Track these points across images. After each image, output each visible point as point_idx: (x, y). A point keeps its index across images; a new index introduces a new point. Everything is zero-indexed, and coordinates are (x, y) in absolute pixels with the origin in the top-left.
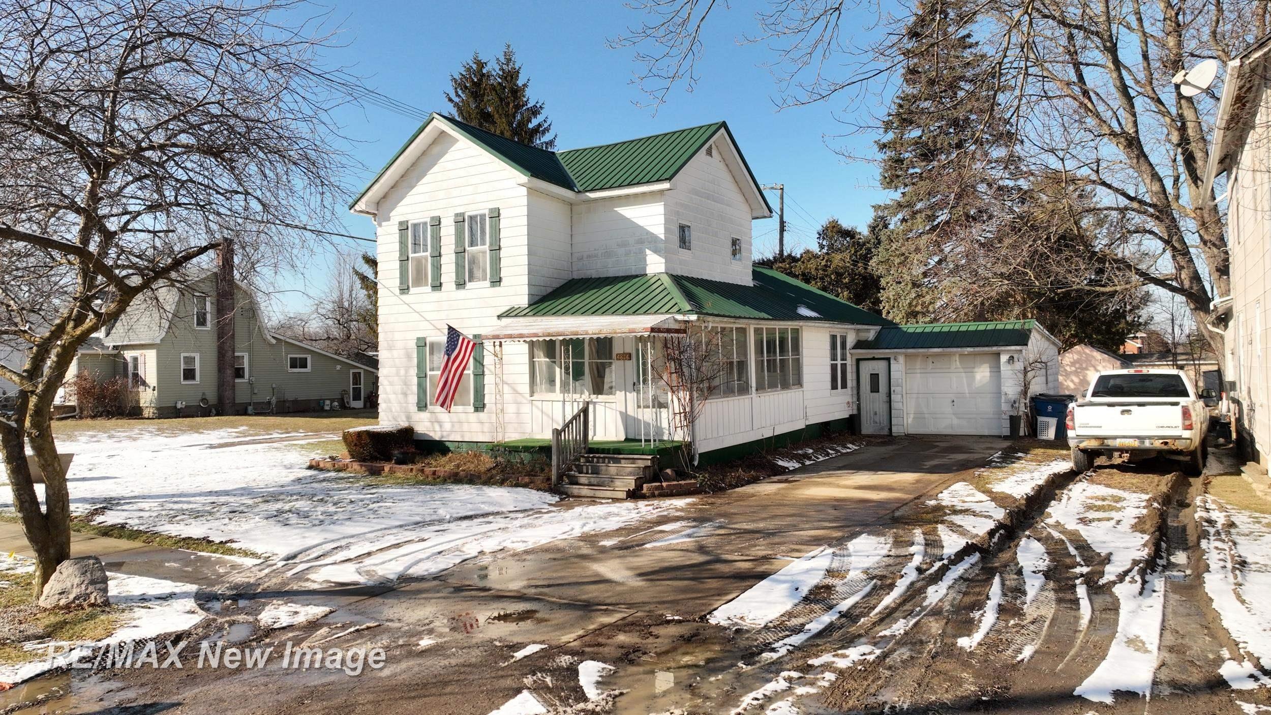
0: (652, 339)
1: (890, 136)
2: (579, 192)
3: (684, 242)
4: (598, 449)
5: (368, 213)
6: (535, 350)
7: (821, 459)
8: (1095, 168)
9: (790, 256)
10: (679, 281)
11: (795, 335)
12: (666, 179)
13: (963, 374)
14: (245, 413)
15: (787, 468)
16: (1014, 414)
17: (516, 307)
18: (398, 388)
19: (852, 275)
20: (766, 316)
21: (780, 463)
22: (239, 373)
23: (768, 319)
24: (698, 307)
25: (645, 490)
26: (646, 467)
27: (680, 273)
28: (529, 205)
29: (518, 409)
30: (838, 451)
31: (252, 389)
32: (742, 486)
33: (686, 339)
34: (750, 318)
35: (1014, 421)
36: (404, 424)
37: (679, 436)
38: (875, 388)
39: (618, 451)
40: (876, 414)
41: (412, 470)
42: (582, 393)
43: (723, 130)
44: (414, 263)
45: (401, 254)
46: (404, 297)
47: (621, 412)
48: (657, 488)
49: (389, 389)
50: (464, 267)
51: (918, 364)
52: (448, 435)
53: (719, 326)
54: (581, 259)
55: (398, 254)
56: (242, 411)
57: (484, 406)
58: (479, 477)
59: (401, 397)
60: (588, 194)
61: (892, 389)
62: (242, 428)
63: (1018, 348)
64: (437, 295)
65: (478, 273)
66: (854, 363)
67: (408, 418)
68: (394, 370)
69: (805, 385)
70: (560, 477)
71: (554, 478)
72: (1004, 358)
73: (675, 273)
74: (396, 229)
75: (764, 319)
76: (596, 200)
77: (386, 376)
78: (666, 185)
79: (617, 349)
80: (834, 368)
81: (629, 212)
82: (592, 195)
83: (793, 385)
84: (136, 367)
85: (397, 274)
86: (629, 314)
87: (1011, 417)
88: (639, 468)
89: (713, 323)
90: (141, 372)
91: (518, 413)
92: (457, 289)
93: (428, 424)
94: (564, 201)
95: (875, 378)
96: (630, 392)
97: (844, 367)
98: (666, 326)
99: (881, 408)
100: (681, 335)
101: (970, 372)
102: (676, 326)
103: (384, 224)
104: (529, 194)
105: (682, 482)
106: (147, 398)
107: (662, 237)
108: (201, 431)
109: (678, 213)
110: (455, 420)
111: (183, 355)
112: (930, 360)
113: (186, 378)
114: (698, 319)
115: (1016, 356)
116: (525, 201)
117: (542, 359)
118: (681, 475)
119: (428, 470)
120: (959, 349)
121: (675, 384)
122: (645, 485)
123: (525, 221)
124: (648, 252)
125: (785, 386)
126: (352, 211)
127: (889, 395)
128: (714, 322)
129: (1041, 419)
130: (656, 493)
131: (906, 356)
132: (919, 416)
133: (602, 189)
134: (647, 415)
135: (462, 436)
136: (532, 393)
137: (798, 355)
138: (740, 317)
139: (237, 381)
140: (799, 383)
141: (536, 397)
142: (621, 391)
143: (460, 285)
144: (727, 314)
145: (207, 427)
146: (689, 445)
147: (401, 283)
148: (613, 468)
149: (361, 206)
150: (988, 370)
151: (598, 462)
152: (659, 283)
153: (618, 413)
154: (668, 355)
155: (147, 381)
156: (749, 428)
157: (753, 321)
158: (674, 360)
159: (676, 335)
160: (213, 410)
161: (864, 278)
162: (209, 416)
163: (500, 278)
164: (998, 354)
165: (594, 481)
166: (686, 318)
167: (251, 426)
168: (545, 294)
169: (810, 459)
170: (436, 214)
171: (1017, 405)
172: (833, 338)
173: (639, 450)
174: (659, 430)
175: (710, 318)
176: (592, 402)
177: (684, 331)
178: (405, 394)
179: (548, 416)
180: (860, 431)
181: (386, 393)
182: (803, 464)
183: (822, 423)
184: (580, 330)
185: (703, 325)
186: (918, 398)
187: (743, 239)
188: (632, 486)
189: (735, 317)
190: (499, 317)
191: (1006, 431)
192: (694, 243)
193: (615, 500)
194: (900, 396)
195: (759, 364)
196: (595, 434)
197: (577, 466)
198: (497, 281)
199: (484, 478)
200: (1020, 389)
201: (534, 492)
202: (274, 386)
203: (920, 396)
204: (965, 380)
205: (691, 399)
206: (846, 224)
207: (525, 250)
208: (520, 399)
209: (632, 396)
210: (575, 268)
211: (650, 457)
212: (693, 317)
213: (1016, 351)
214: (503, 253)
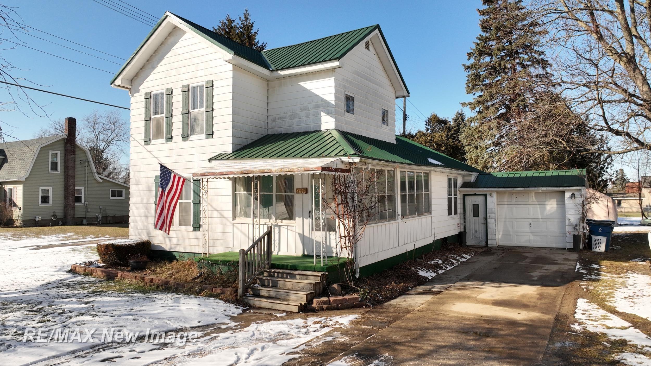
0: (323, 177)
1: (472, 61)
2: (273, 71)
3: (349, 109)
4: (278, 265)
5: (124, 87)
6: (237, 185)
7: (449, 268)
8: (611, 75)
9: (409, 134)
10: (344, 134)
11: (426, 178)
12: (336, 59)
13: (538, 206)
14: (81, 224)
15: (427, 278)
16: (577, 233)
17: (224, 153)
18: (142, 212)
19: (446, 145)
20: (410, 162)
21: (422, 273)
22: (78, 199)
23: (411, 164)
24: (360, 152)
25: (314, 305)
26: (316, 283)
27: (346, 130)
28: (234, 78)
29: (224, 229)
30: (458, 261)
31: (86, 209)
32: (396, 297)
33: (351, 177)
34: (398, 163)
35: (576, 238)
36: (145, 238)
37: (345, 254)
38: (476, 214)
39: (294, 268)
40: (476, 231)
41: (136, 277)
42: (270, 218)
43: (377, 31)
44: (155, 122)
45: (146, 116)
46: (148, 147)
47: (299, 234)
48: (325, 302)
49: (136, 212)
50: (188, 124)
51: (506, 198)
52: (175, 247)
53: (376, 168)
54: (274, 120)
55: (144, 116)
56: (79, 222)
57: (200, 226)
58: (183, 287)
59: (143, 218)
60: (279, 72)
61: (488, 215)
62: (69, 234)
63: (579, 188)
64: (169, 145)
65: (198, 129)
66: (462, 197)
67: (148, 234)
68: (139, 199)
69: (433, 212)
70: (245, 290)
71: (240, 291)
72: (568, 195)
73: (342, 130)
74: (142, 98)
75: (408, 164)
76: (285, 77)
77: (134, 204)
78: (336, 64)
79: (297, 185)
80: (450, 200)
81: (308, 85)
82: (283, 73)
83: (425, 212)
84: (11, 195)
85: (143, 130)
86: (306, 158)
87: (574, 236)
88: (311, 284)
89: (371, 165)
90: (14, 198)
91: (223, 233)
92: (183, 140)
93: (162, 239)
94: (263, 78)
95: (476, 208)
96: (307, 219)
97: (455, 199)
98: (335, 166)
99: (481, 228)
100: (346, 174)
101: (542, 204)
102: (343, 167)
103: (135, 95)
104: (234, 70)
105: (346, 297)
106: (17, 214)
107: (333, 103)
108: (41, 236)
109: (345, 87)
110: (180, 236)
111: (41, 188)
112: (514, 196)
113: (42, 202)
114: (360, 161)
115: (576, 194)
116: (231, 74)
117: (241, 192)
118: (346, 289)
119: (147, 278)
120: (536, 189)
121: (341, 213)
122: (315, 300)
123: (230, 89)
124: (322, 114)
125: (420, 214)
126: (113, 85)
127: (486, 219)
128: (373, 164)
129: (594, 237)
130: (325, 306)
131: (498, 193)
132: (506, 233)
133: (289, 68)
134: (319, 236)
135: (185, 248)
136: (234, 217)
137: (428, 191)
138: (392, 162)
139: (76, 204)
140: (429, 211)
141: (237, 220)
142: (299, 217)
143: (185, 137)
144: (382, 159)
145: (46, 234)
146: (352, 262)
147: (146, 137)
148: (289, 283)
149: (118, 82)
150: (556, 203)
151: (278, 277)
152: (330, 135)
153: (297, 235)
154: (336, 189)
155: (17, 204)
156: (396, 245)
157: (401, 165)
158: (341, 193)
159: (343, 174)
160: (60, 222)
161: (453, 148)
162: (58, 225)
163: (213, 132)
164: (563, 193)
165: (273, 294)
166: (351, 160)
167: (76, 233)
168: (246, 144)
169: (441, 269)
170: (170, 86)
171: (578, 227)
172: (450, 180)
173: (311, 267)
174: (329, 248)
175: (370, 161)
176: (277, 225)
177: (349, 171)
178: (147, 217)
179: (245, 234)
180: (466, 242)
181: (134, 216)
182: (437, 273)
183: (443, 239)
184: (266, 169)
185: (364, 167)
186: (505, 221)
187: (390, 111)
188: (304, 302)
189: (388, 161)
190: (210, 160)
191: (570, 246)
192: (356, 109)
193: (290, 314)
194: (493, 220)
195: (403, 197)
196: (279, 250)
197: (261, 280)
198: (210, 134)
199: (187, 287)
200: (579, 216)
201: (222, 303)
202: (101, 207)
203: (507, 220)
204: (538, 209)
205: (354, 226)
206: (442, 116)
207: (230, 111)
208: (225, 221)
209: (308, 222)
210: (270, 127)
211: (320, 274)
212: (357, 159)
213: (577, 190)
214: (215, 113)
